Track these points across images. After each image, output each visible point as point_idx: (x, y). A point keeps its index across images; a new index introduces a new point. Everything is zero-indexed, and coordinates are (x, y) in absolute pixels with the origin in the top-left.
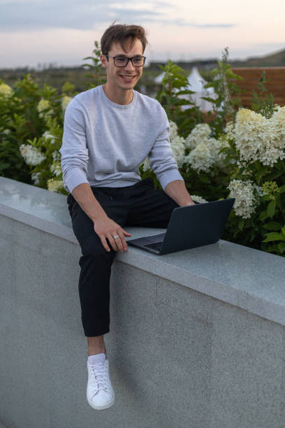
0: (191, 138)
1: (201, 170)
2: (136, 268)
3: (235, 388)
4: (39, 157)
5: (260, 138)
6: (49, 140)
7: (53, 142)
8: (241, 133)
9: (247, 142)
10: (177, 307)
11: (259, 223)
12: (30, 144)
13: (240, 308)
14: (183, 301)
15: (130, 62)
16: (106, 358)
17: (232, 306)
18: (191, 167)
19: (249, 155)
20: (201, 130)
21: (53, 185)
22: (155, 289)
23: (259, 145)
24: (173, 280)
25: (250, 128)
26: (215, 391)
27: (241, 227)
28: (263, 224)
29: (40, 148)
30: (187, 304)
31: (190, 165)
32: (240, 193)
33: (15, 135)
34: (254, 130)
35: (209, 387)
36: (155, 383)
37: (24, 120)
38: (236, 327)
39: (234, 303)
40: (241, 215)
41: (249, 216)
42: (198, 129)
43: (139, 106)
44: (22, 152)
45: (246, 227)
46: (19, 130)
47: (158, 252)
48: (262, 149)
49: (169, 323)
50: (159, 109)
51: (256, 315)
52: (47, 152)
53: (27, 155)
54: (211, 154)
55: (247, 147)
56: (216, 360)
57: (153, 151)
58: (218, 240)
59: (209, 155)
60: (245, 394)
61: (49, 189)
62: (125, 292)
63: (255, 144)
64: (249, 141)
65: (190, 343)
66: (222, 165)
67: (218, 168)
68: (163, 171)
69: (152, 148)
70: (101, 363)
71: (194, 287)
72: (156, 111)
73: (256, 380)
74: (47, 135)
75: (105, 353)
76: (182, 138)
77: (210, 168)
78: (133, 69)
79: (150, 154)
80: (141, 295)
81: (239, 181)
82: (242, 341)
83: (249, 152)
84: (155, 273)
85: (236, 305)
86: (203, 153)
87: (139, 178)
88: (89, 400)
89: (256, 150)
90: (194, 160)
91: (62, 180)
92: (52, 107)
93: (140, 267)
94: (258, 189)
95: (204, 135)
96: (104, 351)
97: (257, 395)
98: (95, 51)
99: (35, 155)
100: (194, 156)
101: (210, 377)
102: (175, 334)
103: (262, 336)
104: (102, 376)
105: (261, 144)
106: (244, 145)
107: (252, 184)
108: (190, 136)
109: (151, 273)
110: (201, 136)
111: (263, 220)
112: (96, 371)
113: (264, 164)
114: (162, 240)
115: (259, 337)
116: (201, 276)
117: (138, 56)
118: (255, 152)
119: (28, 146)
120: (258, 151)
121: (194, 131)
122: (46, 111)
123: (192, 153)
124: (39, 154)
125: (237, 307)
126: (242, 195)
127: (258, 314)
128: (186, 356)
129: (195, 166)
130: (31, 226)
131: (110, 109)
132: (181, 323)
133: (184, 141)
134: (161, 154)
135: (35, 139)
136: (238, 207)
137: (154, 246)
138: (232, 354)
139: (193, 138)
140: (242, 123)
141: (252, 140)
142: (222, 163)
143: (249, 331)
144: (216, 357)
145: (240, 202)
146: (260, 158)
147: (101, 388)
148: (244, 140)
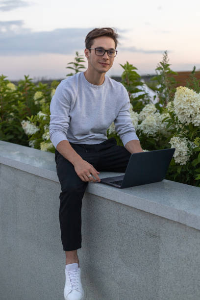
0: (142, 113)
1: (150, 134)
2: (104, 198)
3: (177, 284)
4: (34, 128)
5: (192, 106)
6: (42, 117)
7: (44, 118)
8: (179, 103)
9: (183, 110)
10: (133, 225)
11: (192, 168)
12: (29, 120)
13: (181, 224)
14: (138, 221)
15: (106, 53)
16: (79, 267)
17: (175, 222)
18: (143, 132)
19: (184, 119)
20: (150, 108)
21: (44, 146)
22: (118, 213)
23: (191, 111)
24: (131, 205)
25: (185, 99)
26: (161, 287)
27: (179, 171)
28: (195, 169)
29: (35, 123)
30: (141, 223)
31: (142, 131)
32: (178, 146)
33: (18, 115)
34: (187, 101)
35: (157, 284)
36: (118, 283)
37: (24, 105)
38: (177, 238)
39: (176, 220)
40: (179, 162)
41: (185, 163)
42: (147, 108)
43: (108, 86)
44: (23, 126)
45: (183, 171)
46: (21, 113)
47: (120, 186)
48: (194, 114)
49: (127, 237)
50: (122, 89)
51: (192, 228)
52: (41, 125)
53: (26, 128)
54: (157, 124)
55: (183, 113)
56: (163, 263)
57: (118, 118)
58: (163, 180)
59: (155, 124)
60: (184, 288)
61: (41, 149)
62: (96, 216)
63: (189, 111)
64: (184, 108)
65: (144, 252)
66: (164, 132)
67: (162, 134)
68: (125, 133)
69: (117, 117)
70: (74, 270)
71: (146, 210)
72: (120, 90)
73: (192, 277)
74: (40, 114)
75: (78, 263)
76: (136, 113)
77: (156, 133)
78: (108, 57)
79: (115, 121)
80: (107, 218)
81: (177, 138)
82: (182, 248)
83: (184, 117)
84: (117, 201)
85: (178, 221)
86: (151, 122)
87: (106, 138)
88: (65, 296)
89: (189, 115)
90: (144, 127)
91: (51, 142)
92: (44, 97)
93: (107, 197)
94: (191, 143)
95: (151, 112)
96: (77, 261)
97: (194, 288)
98: (76, 58)
99: (32, 127)
100: (145, 125)
101: (158, 276)
102: (132, 246)
103: (197, 243)
104: (75, 280)
105: (193, 111)
106: (181, 112)
107: (187, 140)
108: (141, 112)
109: (115, 202)
110: (149, 112)
111: (195, 165)
112: (71, 275)
113: (195, 125)
114: (122, 179)
115: (195, 245)
116: (151, 201)
117: (112, 49)
118: (189, 117)
119: (27, 121)
120: (191, 116)
121: (144, 109)
122: (40, 99)
123: (143, 123)
124: (35, 127)
125: (178, 223)
126: (180, 147)
127: (194, 227)
128: (140, 262)
129: (146, 132)
130: (28, 173)
131: (88, 88)
132: (136, 237)
133: (138, 115)
134: (124, 121)
135: (32, 116)
136: (177, 157)
137: (117, 183)
138: (175, 259)
139: (144, 114)
140: (179, 96)
141: (187, 108)
142: (164, 131)
143: (187, 240)
144: (163, 261)
145: (178, 153)
146: (192, 121)
147: (74, 288)
148: (181, 108)
